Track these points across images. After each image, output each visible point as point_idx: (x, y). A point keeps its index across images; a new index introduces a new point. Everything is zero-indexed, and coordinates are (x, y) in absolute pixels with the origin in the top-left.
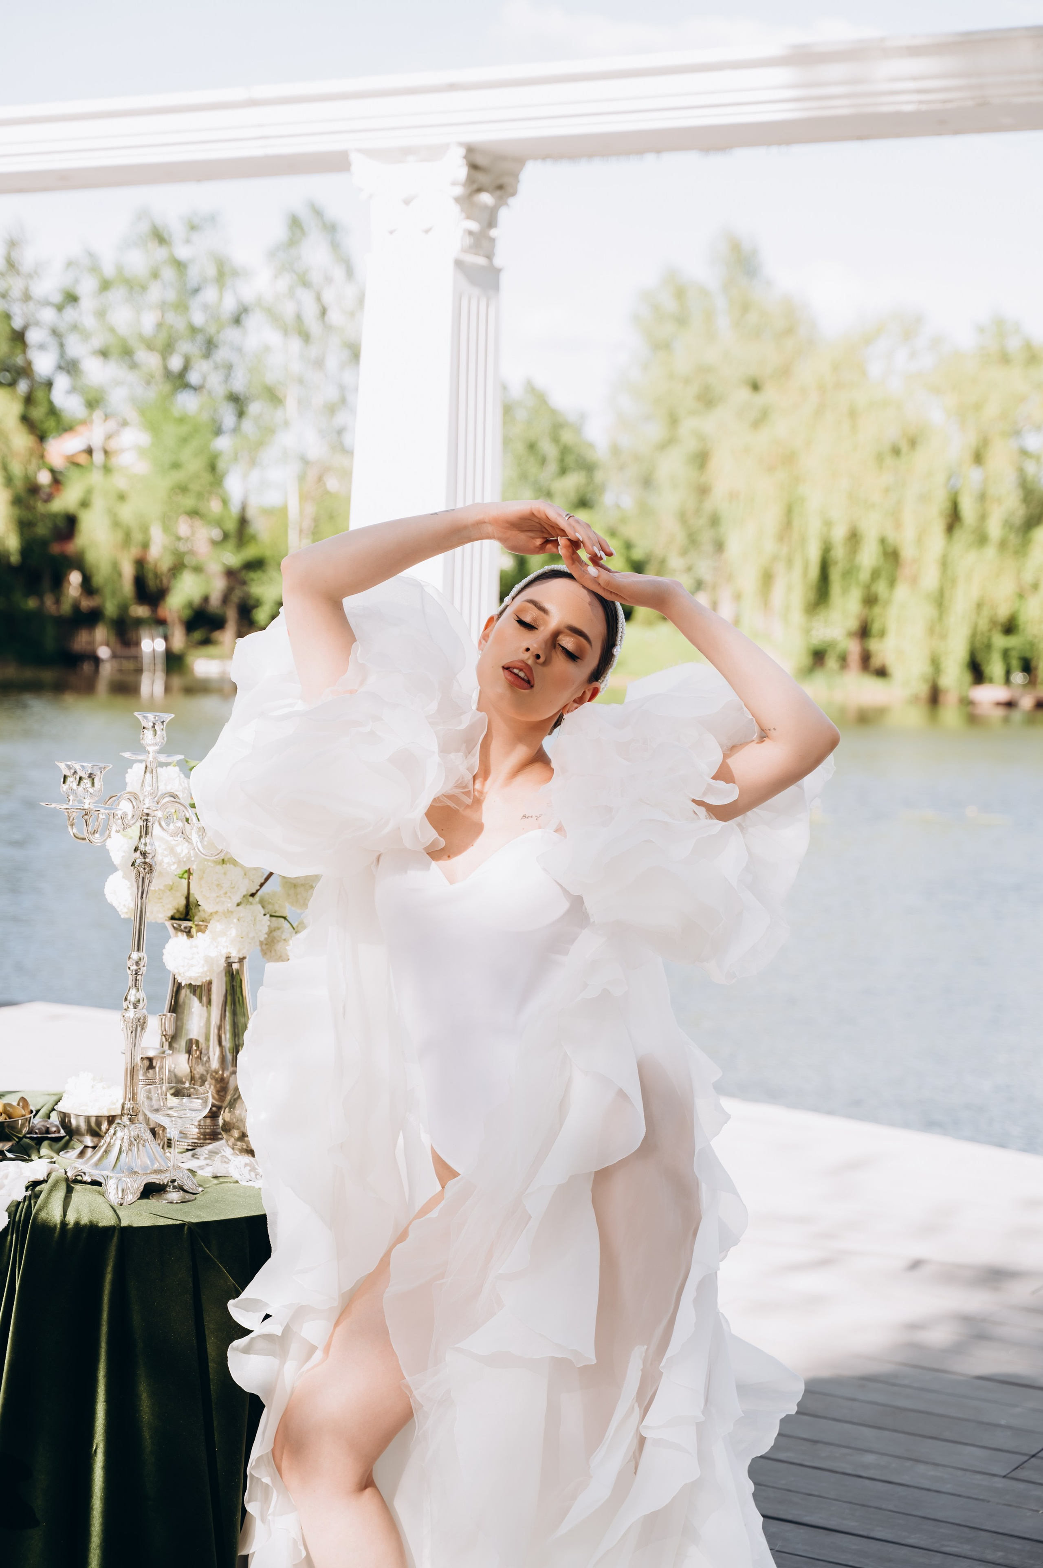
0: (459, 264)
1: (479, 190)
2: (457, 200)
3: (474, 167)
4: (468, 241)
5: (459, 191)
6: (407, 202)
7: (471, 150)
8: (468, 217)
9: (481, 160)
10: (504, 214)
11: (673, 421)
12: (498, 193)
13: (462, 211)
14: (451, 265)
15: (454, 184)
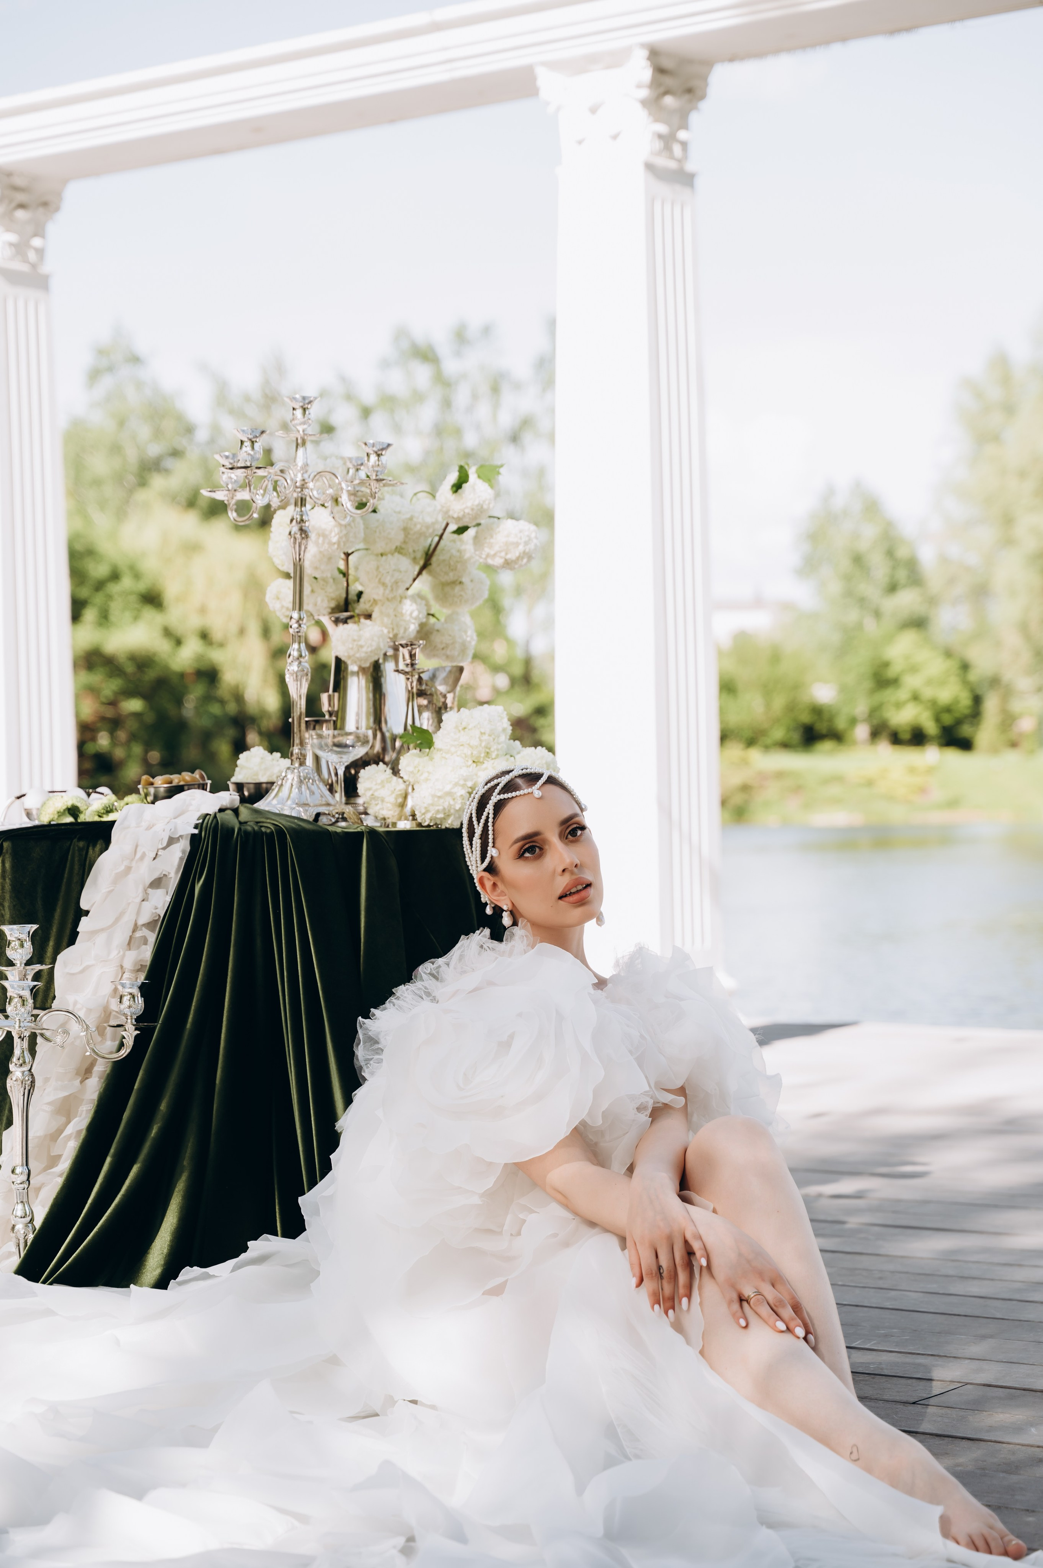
0: (649, 167)
1: (667, 93)
2: (644, 103)
3: (660, 71)
4: (658, 145)
5: (644, 93)
6: (593, 110)
7: (654, 54)
8: (656, 120)
9: (667, 63)
10: (694, 118)
11: (1008, 521)
12: (687, 97)
13: (650, 114)
14: (641, 169)
15: (639, 86)
